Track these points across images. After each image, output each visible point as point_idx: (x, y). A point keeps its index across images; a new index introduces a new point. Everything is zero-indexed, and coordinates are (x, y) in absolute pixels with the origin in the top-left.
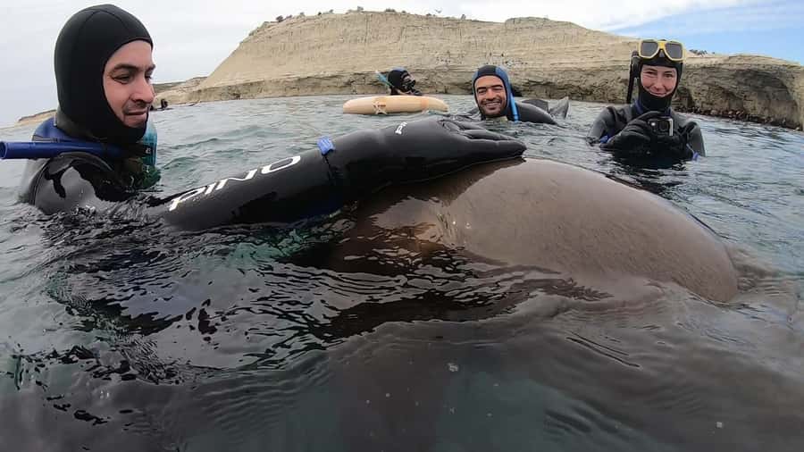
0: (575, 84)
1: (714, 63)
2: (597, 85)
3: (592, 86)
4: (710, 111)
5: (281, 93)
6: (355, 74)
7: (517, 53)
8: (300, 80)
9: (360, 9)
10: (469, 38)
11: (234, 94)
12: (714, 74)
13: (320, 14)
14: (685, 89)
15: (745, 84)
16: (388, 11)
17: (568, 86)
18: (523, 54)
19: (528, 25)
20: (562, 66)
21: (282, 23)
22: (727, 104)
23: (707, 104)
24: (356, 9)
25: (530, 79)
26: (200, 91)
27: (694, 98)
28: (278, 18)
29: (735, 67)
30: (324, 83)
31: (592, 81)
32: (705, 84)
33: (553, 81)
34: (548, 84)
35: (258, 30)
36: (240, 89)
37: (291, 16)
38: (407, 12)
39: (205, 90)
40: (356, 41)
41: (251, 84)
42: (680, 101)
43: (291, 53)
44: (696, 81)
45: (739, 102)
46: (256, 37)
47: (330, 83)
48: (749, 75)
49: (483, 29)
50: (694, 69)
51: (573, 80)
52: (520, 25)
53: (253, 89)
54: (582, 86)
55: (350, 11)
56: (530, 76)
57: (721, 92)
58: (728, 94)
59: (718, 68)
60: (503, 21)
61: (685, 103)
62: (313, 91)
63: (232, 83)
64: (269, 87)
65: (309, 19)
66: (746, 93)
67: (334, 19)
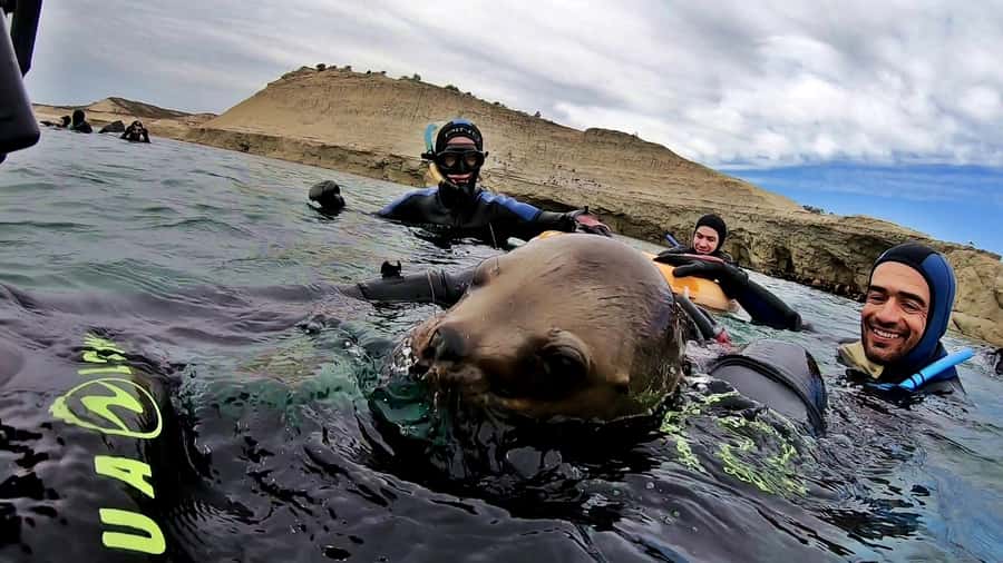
0: (655, 222)
1: (825, 221)
2: (681, 227)
3: (673, 228)
4: (811, 281)
5: (298, 157)
6: (392, 156)
7: (590, 172)
8: (324, 147)
9: (417, 77)
10: (539, 141)
11: (242, 145)
12: (823, 236)
13: (369, 72)
14: (784, 249)
15: (860, 254)
16: (450, 87)
17: (644, 223)
18: (599, 173)
19: (613, 140)
20: (643, 197)
21: (321, 73)
22: (834, 274)
23: (810, 271)
24: (411, 77)
25: (602, 206)
26: (203, 130)
27: (795, 261)
28: (319, 66)
29: (850, 230)
30: (352, 158)
31: (675, 221)
32: (810, 246)
33: (628, 213)
34: (622, 215)
35: (293, 74)
36: (251, 140)
37: (334, 67)
38: (473, 94)
39: (210, 130)
40: (402, 115)
41: (266, 138)
42: (777, 263)
43: (322, 112)
44: (799, 240)
45: (848, 274)
46: (289, 82)
47: (358, 159)
48: (867, 243)
49: (558, 134)
50: (799, 226)
51: (653, 216)
52: (603, 139)
53: (268, 144)
54: (662, 226)
55: (405, 77)
56: (601, 201)
57: (829, 258)
58: (837, 263)
59: (829, 229)
60: (584, 130)
61: (783, 265)
62: (335, 164)
63: (242, 131)
64: (286, 146)
65: (356, 76)
66: (860, 265)
67: (383, 84)
